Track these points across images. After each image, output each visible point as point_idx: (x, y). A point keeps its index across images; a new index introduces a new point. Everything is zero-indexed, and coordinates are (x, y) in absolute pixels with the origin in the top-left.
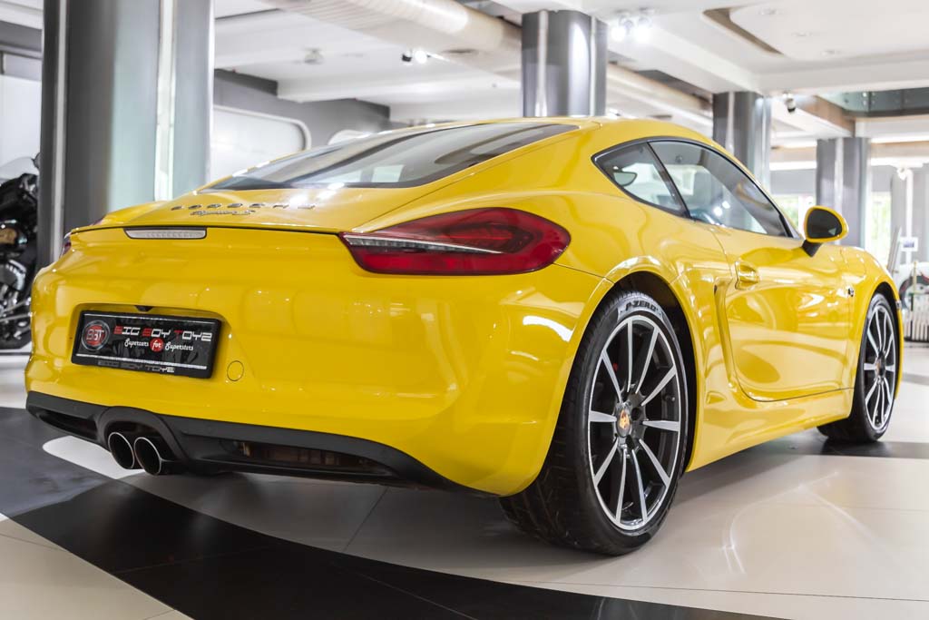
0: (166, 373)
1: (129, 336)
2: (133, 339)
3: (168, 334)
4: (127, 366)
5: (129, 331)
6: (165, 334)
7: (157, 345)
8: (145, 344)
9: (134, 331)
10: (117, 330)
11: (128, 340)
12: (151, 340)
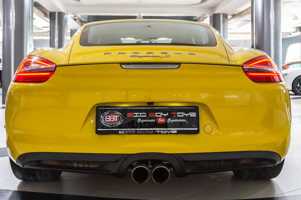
1: (139, 118)
3: (167, 114)
4: (142, 132)
6: (165, 115)
7: (161, 120)
8: (152, 121)
9: (142, 115)
10: (129, 115)
12: (156, 118)
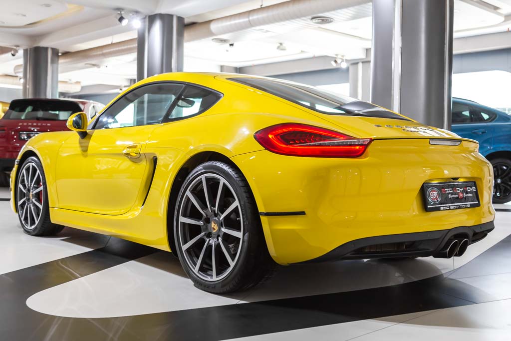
0: (467, 207)
1: (450, 193)
2: (452, 194)
5: (448, 191)
6: (462, 190)
7: (461, 195)
8: (457, 196)
9: (450, 190)
10: (443, 191)
11: (450, 195)
12: (458, 194)
